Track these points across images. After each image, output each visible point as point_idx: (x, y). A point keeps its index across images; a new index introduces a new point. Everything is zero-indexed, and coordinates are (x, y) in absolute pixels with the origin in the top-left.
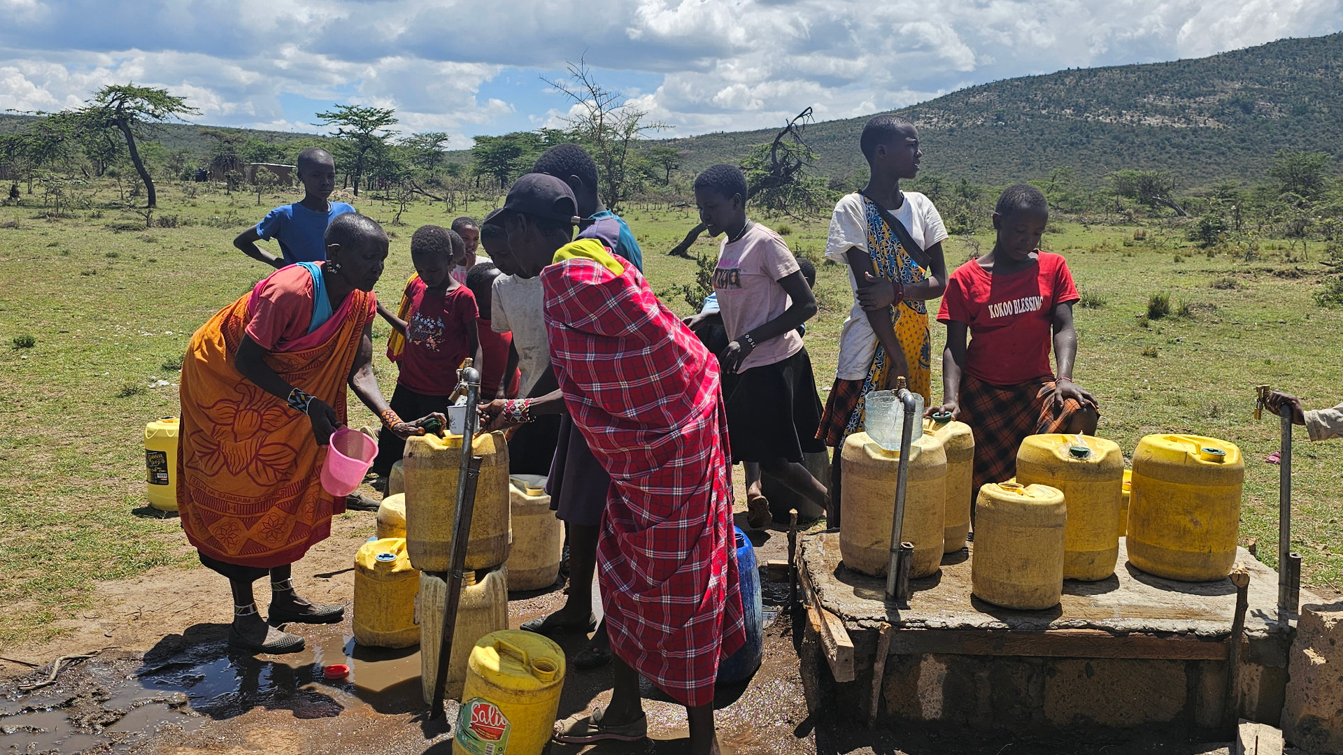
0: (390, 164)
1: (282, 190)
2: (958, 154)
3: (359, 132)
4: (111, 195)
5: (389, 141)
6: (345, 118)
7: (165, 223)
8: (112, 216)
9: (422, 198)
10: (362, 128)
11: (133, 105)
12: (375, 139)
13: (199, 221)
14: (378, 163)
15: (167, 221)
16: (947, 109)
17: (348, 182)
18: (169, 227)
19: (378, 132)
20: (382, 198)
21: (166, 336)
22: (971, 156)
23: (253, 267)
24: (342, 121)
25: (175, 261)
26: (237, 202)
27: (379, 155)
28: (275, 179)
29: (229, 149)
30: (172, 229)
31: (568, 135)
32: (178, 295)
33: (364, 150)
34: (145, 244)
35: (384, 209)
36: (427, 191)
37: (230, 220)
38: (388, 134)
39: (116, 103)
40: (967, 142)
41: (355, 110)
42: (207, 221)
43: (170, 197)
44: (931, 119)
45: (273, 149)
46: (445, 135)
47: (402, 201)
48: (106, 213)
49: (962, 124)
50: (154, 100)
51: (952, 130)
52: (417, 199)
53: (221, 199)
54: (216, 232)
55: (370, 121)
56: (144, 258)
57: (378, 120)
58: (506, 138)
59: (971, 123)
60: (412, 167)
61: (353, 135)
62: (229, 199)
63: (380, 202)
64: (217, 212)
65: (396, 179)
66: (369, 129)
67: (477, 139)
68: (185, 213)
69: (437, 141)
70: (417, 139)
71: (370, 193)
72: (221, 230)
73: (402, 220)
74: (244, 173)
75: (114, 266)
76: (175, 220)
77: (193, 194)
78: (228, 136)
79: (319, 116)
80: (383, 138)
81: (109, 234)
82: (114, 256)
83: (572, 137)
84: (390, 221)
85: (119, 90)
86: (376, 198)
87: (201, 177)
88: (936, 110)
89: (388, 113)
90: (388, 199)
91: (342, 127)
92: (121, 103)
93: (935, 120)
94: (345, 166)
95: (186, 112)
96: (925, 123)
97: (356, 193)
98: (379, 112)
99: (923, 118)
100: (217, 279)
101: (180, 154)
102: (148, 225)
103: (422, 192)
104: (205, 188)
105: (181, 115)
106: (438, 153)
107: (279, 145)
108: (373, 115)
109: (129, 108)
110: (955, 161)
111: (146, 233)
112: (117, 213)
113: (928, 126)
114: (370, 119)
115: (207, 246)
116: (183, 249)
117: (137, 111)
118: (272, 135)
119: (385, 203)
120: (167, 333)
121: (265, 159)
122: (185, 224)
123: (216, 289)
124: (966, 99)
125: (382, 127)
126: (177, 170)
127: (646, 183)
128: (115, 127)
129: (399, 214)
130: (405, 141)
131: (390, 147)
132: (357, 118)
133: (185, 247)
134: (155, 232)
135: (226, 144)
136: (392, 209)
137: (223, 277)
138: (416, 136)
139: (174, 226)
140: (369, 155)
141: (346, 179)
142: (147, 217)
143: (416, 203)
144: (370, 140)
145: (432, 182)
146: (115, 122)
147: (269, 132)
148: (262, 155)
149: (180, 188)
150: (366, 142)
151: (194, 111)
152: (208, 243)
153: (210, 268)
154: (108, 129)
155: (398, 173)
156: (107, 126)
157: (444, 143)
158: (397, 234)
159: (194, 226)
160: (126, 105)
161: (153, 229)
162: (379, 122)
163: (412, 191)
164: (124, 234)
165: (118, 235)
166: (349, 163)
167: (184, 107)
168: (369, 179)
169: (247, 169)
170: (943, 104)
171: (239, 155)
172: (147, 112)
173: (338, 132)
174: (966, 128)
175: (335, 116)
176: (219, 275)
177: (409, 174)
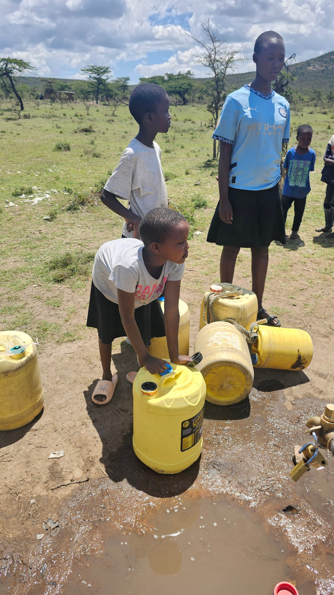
0: (109, 90)
1: (70, 102)
2: (325, 81)
3: (97, 77)
4: (9, 106)
5: (108, 81)
6: (92, 71)
7: (26, 117)
8: (7, 115)
9: (121, 104)
10: (98, 75)
11: (11, 66)
12: (103, 80)
13: (39, 116)
14: (105, 90)
15: (26, 116)
16: (322, 61)
17: (94, 99)
18: (27, 118)
19: (104, 77)
20: (107, 105)
21: (18, 174)
22: (330, 82)
23: (58, 136)
24: (90, 72)
25: (27, 134)
26: (54, 107)
27: (105, 87)
28: (67, 98)
29: (50, 86)
30: (28, 119)
31: (176, 76)
32: (26, 151)
33: (99, 84)
34: (17, 126)
35: (108, 109)
36: (123, 102)
37: (50, 115)
38: (108, 78)
39: (5, 66)
40: (329, 76)
41: (95, 67)
42: (42, 116)
43: (29, 106)
44: (315, 66)
45: (66, 86)
46: (128, 78)
47: (115, 106)
48: (5, 113)
49: (327, 68)
50: (18, 64)
51: (323, 71)
52: (120, 105)
53: (48, 106)
54: (45, 120)
55: (101, 72)
56: (15, 132)
57: (104, 71)
58: (152, 78)
59: (331, 67)
60: (117, 92)
61: (95, 78)
62: (51, 107)
63: (106, 107)
64: (46, 112)
65: (111, 97)
66: (101, 75)
67: (141, 79)
68: (35, 112)
69: (126, 80)
70: (119, 80)
71: (102, 103)
72: (47, 120)
73: (115, 114)
74: (56, 96)
75: (3, 137)
76: (29, 115)
77: (38, 105)
78: (50, 80)
79: (82, 70)
80: (106, 79)
81: (4, 122)
82: (4, 132)
83: (177, 77)
84: (111, 115)
85: (5, 60)
86: (104, 105)
87: (42, 98)
88: (318, 62)
89: (107, 68)
90: (109, 105)
91: (90, 75)
92: (7, 65)
93: (317, 66)
94: (93, 92)
95: (31, 69)
96: (313, 68)
97: (97, 103)
98: (104, 68)
99: (312, 66)
100: (43, 143)
101: (34, 88)
102: (20, 118)
103: (122, 102)
104: (43, 102)
105: (30, 71)
106: (126, 86)
107: (68, 84)
108: (102, 69)
109: (10, 68)
110: (324, 84)
111: (19, 121)
112: (9, 113)
113: (314, 69)
114: (101, 71)
115: (41, 127)
116: (31, 129)
117: (13, 69)
118: (66, 81)
119: (108, 107)
120: (19, 172)
121: (64, 90)
122: (34, 117)
123: (42, 148)
124: (330, 57)
125: (106, 75)
126: (34, 95)
127: (204, 96)
128: (5, 76)
129: (114, 111)
130: (114, 81)
131: (109, 84)
132: (96, 71)
133: (32, 127)
134: (22, 121)
135: (49, 84)
136: (111, 109)
137: (46, 142)
138: (118, 78)
139: (29, 118)
140: (101, 86)
141: (93, 97)
142: (19, 114)
143: (119, 107)
144: (101, 80)
145: (124, 98)
146: (5, 74)
147: (65, 79)
148: (63, 88)
149: (34, 102)
150: (100, 81)
151: (34, 69)
152: (41, 126)
153: (40, 137)
154: (3, 77)
155: (112, 94)
156: (2, 76)
157: (128, 82)
158: (114, 120)
159: (37, 118)
160: (8, 66)
161: (21, 120)
162: (104, 72)
163: (118, 102)
164: (10, 122)
165: (8, 123)
166: (94, 90)
167: (30, 66)
168: (102, 97)
169: (58, 94)
170: (321, 59)
171: (55, 88)
172: (17, 69)
173: (89, 77)
174: (329, 70)
175: (88, 70)
176: (44, 141)
177: (116, 94)
